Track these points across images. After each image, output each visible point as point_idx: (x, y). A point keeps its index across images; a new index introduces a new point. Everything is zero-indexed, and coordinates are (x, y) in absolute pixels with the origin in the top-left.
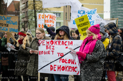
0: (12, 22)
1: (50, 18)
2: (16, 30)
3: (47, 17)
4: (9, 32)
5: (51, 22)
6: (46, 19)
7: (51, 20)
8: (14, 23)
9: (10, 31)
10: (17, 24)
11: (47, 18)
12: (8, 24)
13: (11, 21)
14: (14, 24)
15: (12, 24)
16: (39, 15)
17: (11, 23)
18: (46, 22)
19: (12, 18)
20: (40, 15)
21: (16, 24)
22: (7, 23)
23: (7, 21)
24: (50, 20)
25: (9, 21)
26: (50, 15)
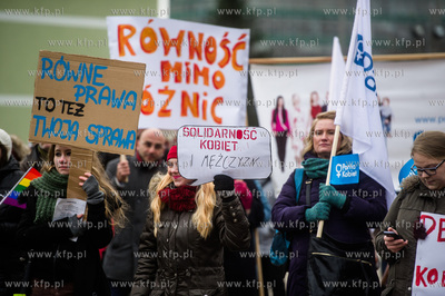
0: (106, 94)
1: (191, 56)
2: (124, 137)
3: (177, 42)
4: (87, 145)
5: (201, 79)
6: (172, 58)
7: (196, 67)
8: (118, 95)
9: (91, 137)
11: (178, 52)
12: (82, 100)
13: (99, 89)
15: (104, 102)
16: (120, 29)
17: (101, 97)
18: (172, 75)
19: (110, 68)
20: (126, 32)
21: (126, 104)
22: (77, 95)
24: (191, 67)
26: (190, 35)
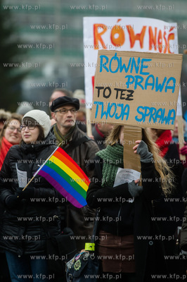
0: (150, 81)
2: (166, 114)
3: (140, 37)
4: (136, 123)
9: (140, 117)
10: (173, 88)
11: (141, 45)
14: (159, 88)
15: (149, 87)
16: (95, 27)
17: (147, 84)
21: (167, 88)
22: (128, 83)
23: (129, 77)
25: (137, 77)
26: (150, 30)
